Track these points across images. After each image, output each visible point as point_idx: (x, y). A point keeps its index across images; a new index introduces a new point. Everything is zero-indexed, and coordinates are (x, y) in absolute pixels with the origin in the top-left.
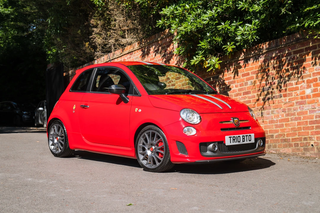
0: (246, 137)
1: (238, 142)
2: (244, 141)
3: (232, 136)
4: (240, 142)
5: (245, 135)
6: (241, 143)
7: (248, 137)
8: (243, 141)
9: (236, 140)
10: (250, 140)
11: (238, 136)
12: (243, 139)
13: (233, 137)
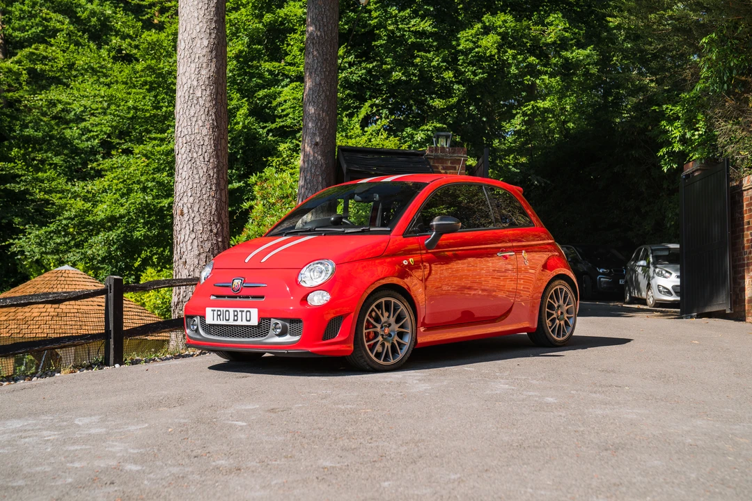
0: (240, 314)
1: (226, 320)
2: (237, 320)
3: (216, 309)
4: (228, 320)
5: (238, 309)
6: (231, 322)
7: (244, 314)
8: (234, 320)
9: (221, 317)
10: (248, 319)
11: (226, 311)
12: (235, 316)
13: (218, 311)
